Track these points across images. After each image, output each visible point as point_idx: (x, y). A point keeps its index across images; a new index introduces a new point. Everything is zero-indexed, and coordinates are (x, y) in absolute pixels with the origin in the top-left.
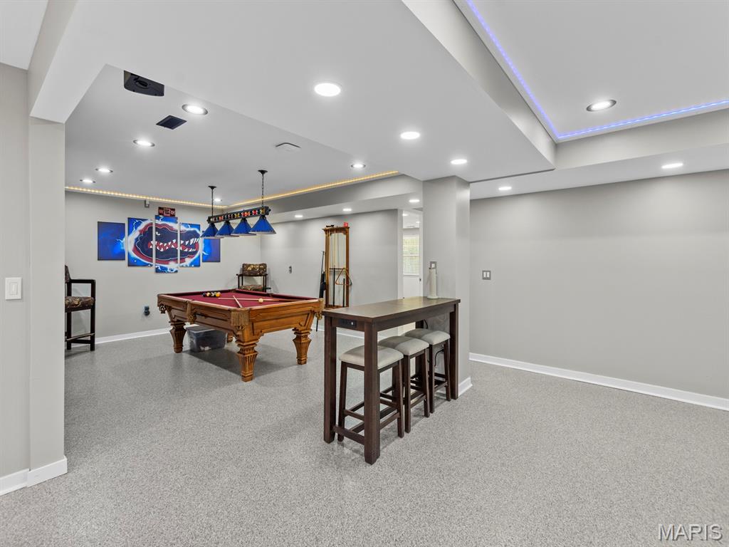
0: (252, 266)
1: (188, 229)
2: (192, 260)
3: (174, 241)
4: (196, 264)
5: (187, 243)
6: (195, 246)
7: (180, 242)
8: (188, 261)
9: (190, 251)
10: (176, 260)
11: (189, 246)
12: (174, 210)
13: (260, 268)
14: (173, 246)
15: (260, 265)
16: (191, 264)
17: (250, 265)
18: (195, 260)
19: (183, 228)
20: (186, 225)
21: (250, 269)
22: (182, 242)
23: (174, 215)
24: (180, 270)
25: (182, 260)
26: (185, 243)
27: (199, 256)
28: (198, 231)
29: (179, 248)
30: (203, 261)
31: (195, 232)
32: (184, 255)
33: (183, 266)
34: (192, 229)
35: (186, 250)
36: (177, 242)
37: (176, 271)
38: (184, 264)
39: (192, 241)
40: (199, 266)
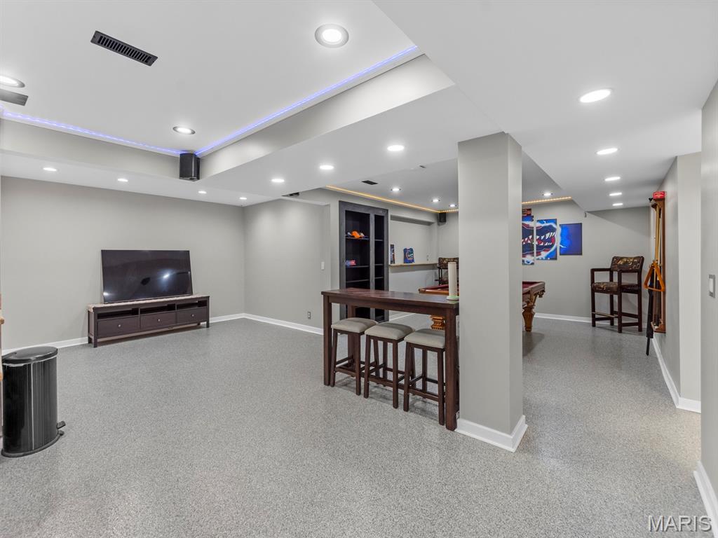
0: (625, 260)
1: (543, 225)
2: (548, 253)
3: (530, 237)
4: (553, 257)
5: (542, 237)
6: (552, 240)
7: (536, 237)
8: (544, 254)
9: (546, 244)
10: (532, 254)
11: (545, 241)
12: (530, 210)
13: (633, 262)
14: (529, 242)
15: (635, 258)
16: (546, 258)
17: (622, 258)
18: (550, 253)
19: (539, 224)
20: (541, 221)
21: (621, 262)
22: (538, 237)
23: (530, 214)
24: (536, 262)
25: (539, 254)
26: (540, 238)
27: (556, 249)
28: (554, 226)
29: (535, 243)
30: (561, 254)
31: (551, 226)
32: (540, 249)
33: (538, 259)
34: (548, 224)
35: (542, 244)
36: (533, 238)
37: (533, 264)
38: (539, 257)
39: (548, 235)
40: (556, 259)
